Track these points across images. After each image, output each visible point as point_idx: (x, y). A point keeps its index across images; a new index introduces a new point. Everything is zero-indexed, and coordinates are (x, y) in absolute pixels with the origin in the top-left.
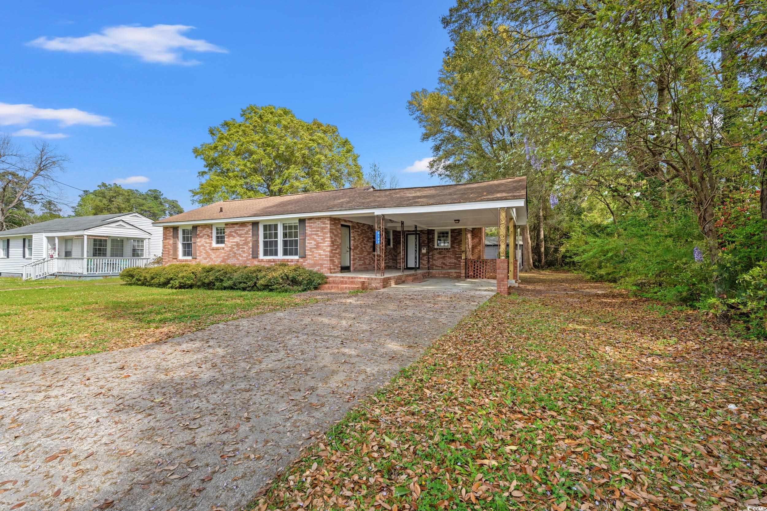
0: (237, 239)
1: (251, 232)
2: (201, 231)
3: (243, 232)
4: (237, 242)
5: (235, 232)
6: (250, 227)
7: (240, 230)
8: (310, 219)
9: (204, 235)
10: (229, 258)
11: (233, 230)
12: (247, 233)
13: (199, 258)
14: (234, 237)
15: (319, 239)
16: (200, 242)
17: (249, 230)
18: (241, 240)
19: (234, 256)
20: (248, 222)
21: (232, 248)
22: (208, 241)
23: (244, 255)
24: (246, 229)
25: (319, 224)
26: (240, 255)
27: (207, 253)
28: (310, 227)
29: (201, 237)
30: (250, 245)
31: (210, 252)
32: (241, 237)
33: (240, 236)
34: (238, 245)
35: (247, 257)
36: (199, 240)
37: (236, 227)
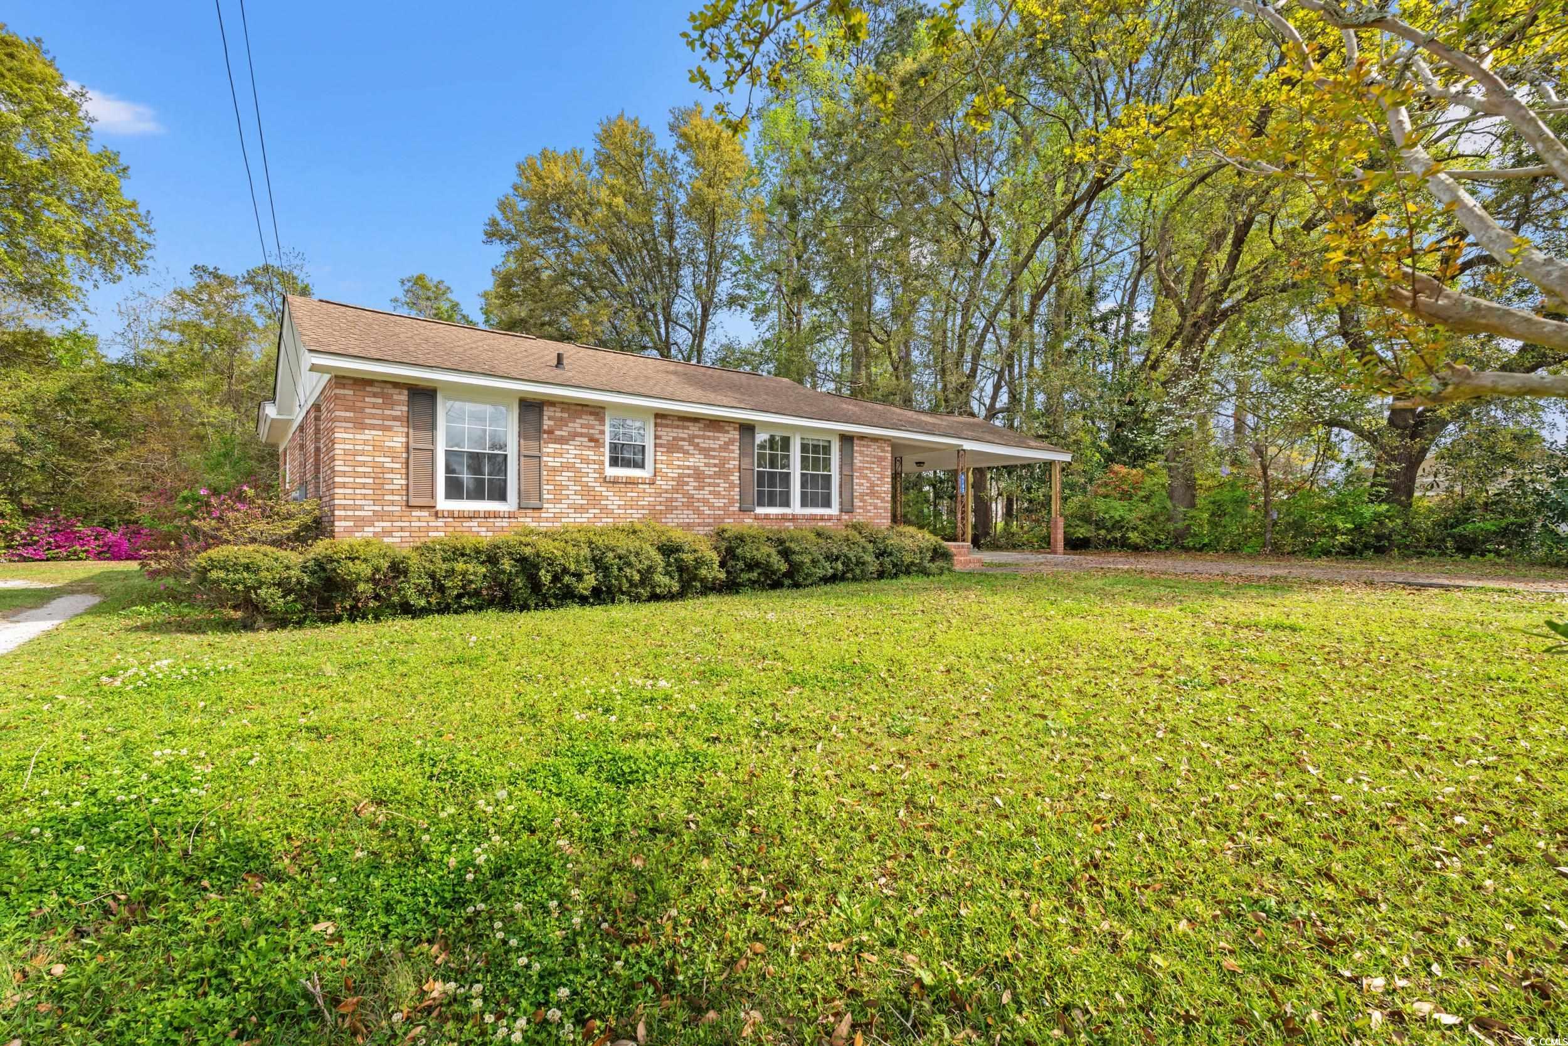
0: (697, 460)
1: (735, 447)
2: (562, 423)
3: (715, 444)
4: (696, 469)
5: (691, 440)
6: (735, 435)
7: (704, 437)
8: (862, 437)
9: (574, 435)
10: (670, 509)
11: (683, 434)
12: (725, 447)
13: (550, 509)
14: (686, 452)
15: (874, 478)
16: (555, 454)
17: (731, 441)
18: (706, 465)
19: (689, 505)
20: (729, 422)
21: (680, 481)
22: (590, 453)
23: (719, 503)
24: (724, 438)
25: (874, 450)
26: (705, 502)
27: (587, 491)
28: (861, 453)
29: (562, 441)
30: (735, 478)
31: (600, 489)
32: (707, 456)
33: (706, 452)
34: (698, 475)
35: (725, 508)
36: (550, 448)
37: (694, 429)
